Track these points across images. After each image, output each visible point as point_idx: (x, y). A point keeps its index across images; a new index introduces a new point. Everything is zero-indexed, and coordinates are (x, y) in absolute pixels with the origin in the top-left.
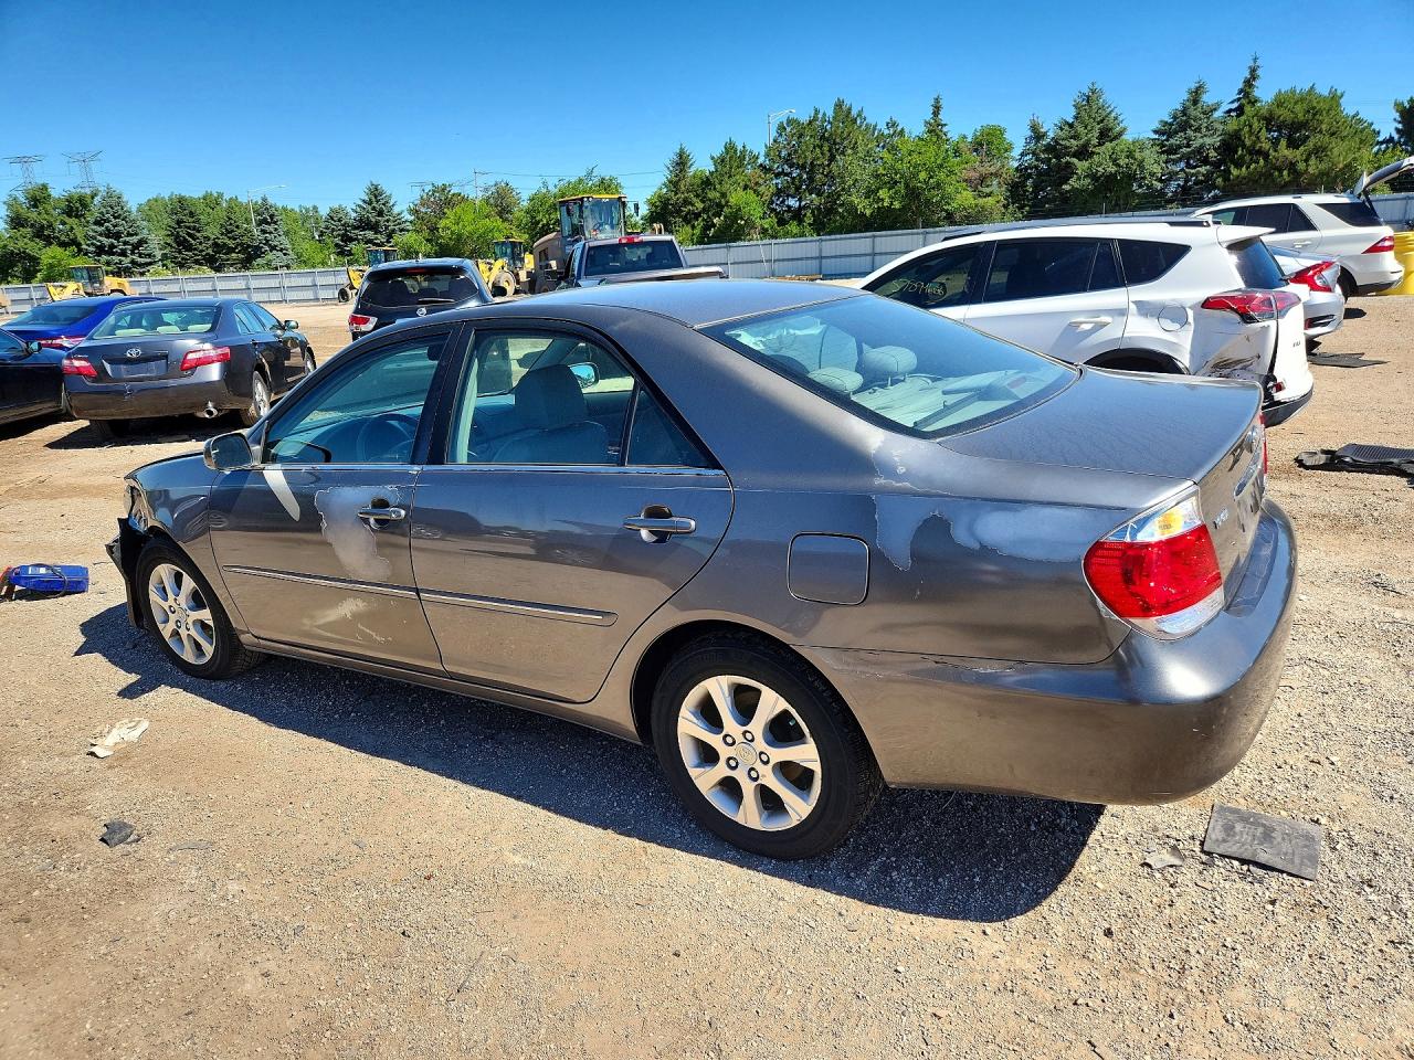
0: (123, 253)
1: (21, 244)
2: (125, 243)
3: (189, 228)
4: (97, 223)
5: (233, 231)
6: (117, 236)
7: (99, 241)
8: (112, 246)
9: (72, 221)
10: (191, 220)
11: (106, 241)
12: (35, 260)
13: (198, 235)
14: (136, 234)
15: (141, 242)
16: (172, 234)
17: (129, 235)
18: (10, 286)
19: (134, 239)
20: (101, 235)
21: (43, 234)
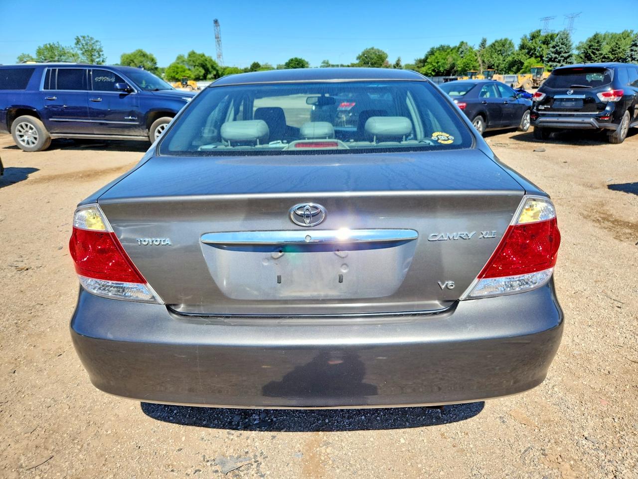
0: (559, 62)
1: (520, 57)
2: (562, 57)
3: (594, 49)
4: (554, 47)
5: (616, 50)
6: (559, 53)
7: (551, 56)
8: (556, 58)
9: (544, 46)
10: (596, 45)
11: (554, 56)
12: (522, 64)
13: (597, 52)
14: (568, 52)
15: (569, 56)
16: (585, 53)
17: (566, 52)
18: (509, 75)
19: (566, 55)
20: (553, 53)
21: (531, 53)
